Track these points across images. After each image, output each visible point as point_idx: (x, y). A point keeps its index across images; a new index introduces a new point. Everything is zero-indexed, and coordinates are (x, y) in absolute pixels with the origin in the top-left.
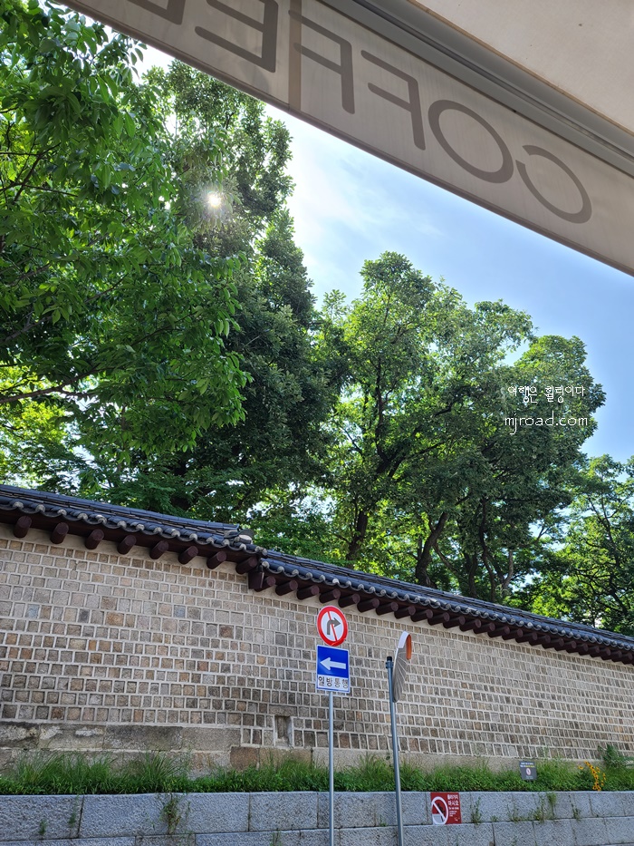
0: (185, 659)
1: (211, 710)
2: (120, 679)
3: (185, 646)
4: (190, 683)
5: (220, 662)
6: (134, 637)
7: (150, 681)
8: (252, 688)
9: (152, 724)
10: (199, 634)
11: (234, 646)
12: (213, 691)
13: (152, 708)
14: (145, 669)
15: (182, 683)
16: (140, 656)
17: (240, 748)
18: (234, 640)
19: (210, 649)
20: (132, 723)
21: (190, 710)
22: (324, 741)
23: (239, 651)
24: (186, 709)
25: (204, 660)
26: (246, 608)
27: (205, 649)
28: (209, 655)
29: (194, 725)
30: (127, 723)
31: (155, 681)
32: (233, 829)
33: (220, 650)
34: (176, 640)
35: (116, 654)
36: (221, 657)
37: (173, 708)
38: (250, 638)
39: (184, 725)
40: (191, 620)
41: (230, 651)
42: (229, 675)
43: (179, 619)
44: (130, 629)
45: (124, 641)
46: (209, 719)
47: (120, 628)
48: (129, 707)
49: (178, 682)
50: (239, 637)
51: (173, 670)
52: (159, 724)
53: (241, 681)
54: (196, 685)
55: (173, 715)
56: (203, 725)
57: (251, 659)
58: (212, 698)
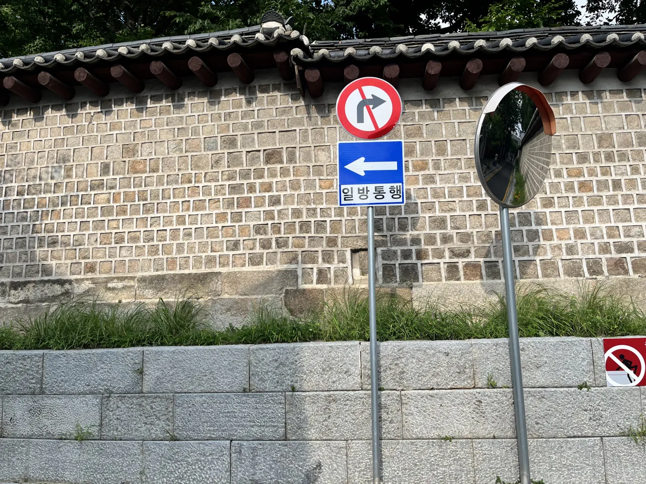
0: (221, 198)
1: (258, 250)
2: (149, 229)
3: (220, 183)
4: (229, 224)
5: (267, 194)
6: (160, 181)
7: (181, 227)
9: (186, 272)
10: (236, 166)
11: (285, 172)
12: (259, 229)
13: (186, 255)
14: (175, 215)
15: (220, 225)
16: (168, 201)
17: (297, 290)
18: (285, 165)
19: (252, 181)
20: (165, 272)
21: (231, 253)
23: (292, 178)
24: (226, 252)
25: (246, 195)
26: (300, 122)
27: (245, 182)
28: (251, 189)
29: (236, 269)
30: (160, 273)
31: (187, 226)
32: (227, 388)
33: (266, 180)
34: (207, 179)
35: (142, 203)
36: (269, 188)
37: (209, 253)
38: (307, 158)
39: (224, 270)
40: (226, 151)
41: (279, 179)
42: (279, 208)
43: (210, 153)
44: (155, 175)
45: (149, 188)
46: (255, 260)
47: (144, 175)
48: (161, 256)
49: (214, 225)
50: (291, 159)
51: (207, 212)
52: (194, 271)
53: (297, 213)
54: (237, 224)
55: (210, 261)
56: (248, 268)
57: (310, 184)
58: (258, 237)
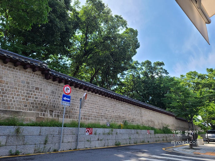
0: (24, 95)
1: (31, 108)
2: (3, 98)
3: (24, 91)
4: (25, 101)
5: (35, 96)
6: (8, 87)
7: (13, 99)
8: (44, 103)
9: (13, 110)
10: (29, 88)
11: (39, 93)
12: (32, 103)
13: (13, 106)
14: (11, 96)
15: (23, 101)
16: (10, 92)
17: (39, 117)
18: (40, 91)
19: (32, 93)
20: (7, 109)
21: (25, 107)
22: (62, 117)
23: (41, 94)
24: (23, 107)
25: (30, 95)
26: (43, 83)
27: (30, 93)
28: (32, 94)
29: (25, 111)
30: (5, 109)
31: (14, 99)
32: (35, 135)
33: (35, 93)
34: (21, 89)
35: (2, 91)
36: (35, 95)
37: (19, 107)
38: (44, 91)
39: (23, 111)
40: (27, 85)
41: (38, 94)
42: (37, 100)
43: (23, 84)
44: (7, 85)
45: (5, 88)
46: (30, 110)
47: (4, 84)
48: (6, 105)
49: (21, 100)
50: (41, 90)
51: (20, 97)
52: (15, 110)
53: (41, 101)
54: (27, 101)
55: (20, 108)
56: (28, 111)
57: (44, 96)
58: (32, 105)
